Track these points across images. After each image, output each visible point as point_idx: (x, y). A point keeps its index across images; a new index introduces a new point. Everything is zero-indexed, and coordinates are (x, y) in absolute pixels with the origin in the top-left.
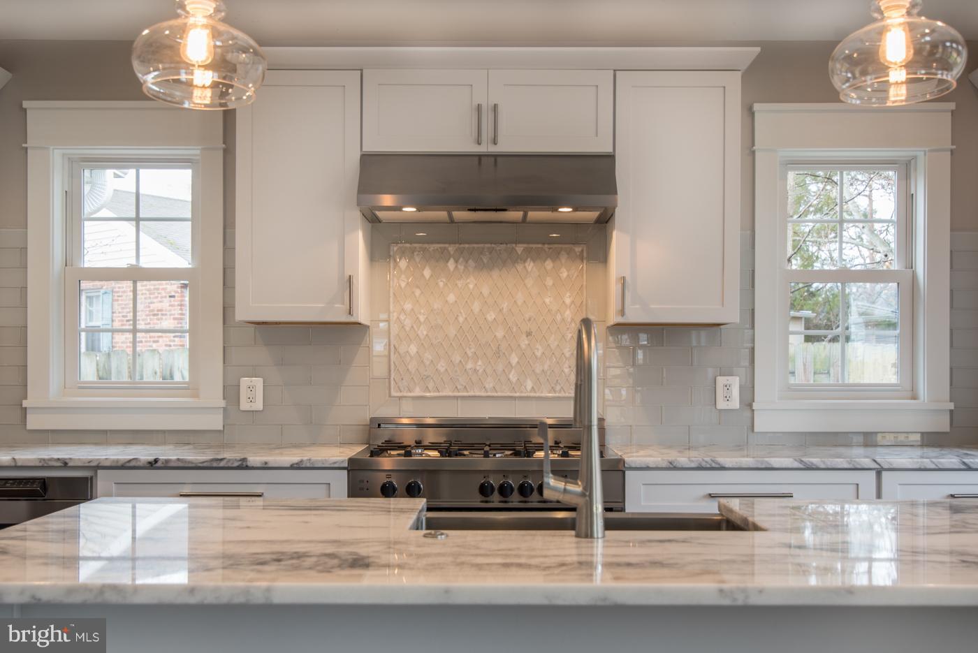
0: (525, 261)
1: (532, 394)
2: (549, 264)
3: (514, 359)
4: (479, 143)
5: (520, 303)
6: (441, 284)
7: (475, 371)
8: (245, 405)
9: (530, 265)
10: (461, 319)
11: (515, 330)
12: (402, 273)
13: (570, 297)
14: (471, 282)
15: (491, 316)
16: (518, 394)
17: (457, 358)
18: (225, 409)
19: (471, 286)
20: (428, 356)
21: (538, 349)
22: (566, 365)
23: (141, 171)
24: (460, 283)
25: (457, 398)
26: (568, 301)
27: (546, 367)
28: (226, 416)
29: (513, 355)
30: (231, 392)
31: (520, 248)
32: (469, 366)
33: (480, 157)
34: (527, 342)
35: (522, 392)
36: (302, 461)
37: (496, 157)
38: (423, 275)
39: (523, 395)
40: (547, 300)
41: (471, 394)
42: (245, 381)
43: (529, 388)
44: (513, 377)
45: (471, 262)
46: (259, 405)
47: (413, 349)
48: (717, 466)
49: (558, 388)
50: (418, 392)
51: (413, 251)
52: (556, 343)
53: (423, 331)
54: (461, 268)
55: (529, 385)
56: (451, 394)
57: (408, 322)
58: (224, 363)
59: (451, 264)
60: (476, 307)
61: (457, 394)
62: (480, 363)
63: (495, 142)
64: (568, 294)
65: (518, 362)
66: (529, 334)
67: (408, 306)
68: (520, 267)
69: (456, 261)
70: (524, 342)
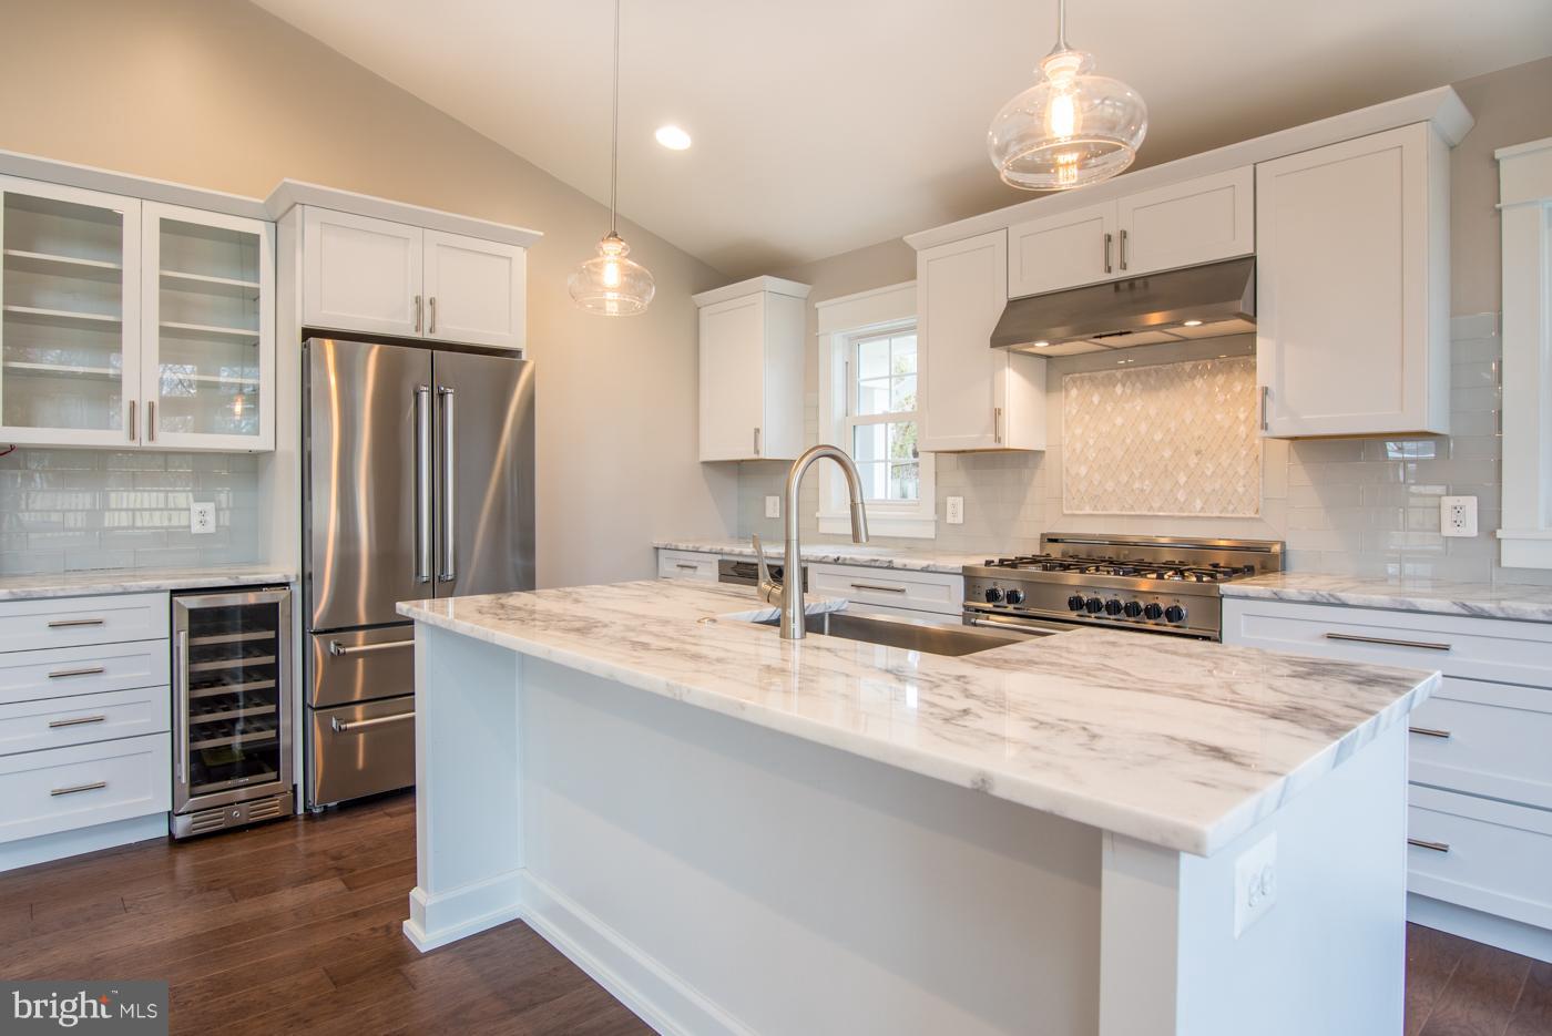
0: (1194, 378)
1: (1201, 514)
2: (1220, 379)
3: (1182, 479)
4: (1109, 270)
5: (1188, 422)
6: (1109, 409)
7: (1142, 490)
8: (950, 520)
9: (1199, 382)
10: (1128, 441)
11: (1183, 449)
12: (1074, 400)
13: (1244, 411)
14: (1138, 404)
15: (1158, 437)
16: (1185, 514)
17: (1124, 478)
18: (936, 521)
19: (1138, 408)
20: (1097, 477)
21: (1208, 468)
22: (1240, 484)
23: (893, 340)
24: (1128, 406)
25: (1123, 516)
26: (1242, 416)
27: (1217, 486)
28: (937, 528)
29: (1182, 474)
30: (940, 508)
31: (1188, 366)
32: (1137, 485)
33: (1116, 284)
34: (1196, 461)
35: (1191, 512)
36: (928, 566)
37: (1131, 282)
38: (1092, 401)
39: (1193, 514)
40: (1218, 417)
41: (1138, 513)
42: (950, 500)
43: (1198, 507)
44: (1181, 496)
45: (1138, 385)
46: (959, 520)
47: (1083, 471)
48: (1337, 602)
49: (1231, 508)
50: (1088, 510)
51: (1082, 379)
52: (1229, 461)
53: (1092, 454)
54: (1128, 391)
55: (1198, 504)
56: (1118, 513)
57: (1078, 446)
58: (936, 484)
59: (1119, 390)
60: (1143, 427)
61: (1124, 513)
62: (1147, 482)
63: (1124, 266)
64: (1242, 409)
65: (1186, 482)
66: (1198, 453)
67: (1078, 431)
68: (1188, 385)
69: (1124, 385)
70: (1193, 460)
